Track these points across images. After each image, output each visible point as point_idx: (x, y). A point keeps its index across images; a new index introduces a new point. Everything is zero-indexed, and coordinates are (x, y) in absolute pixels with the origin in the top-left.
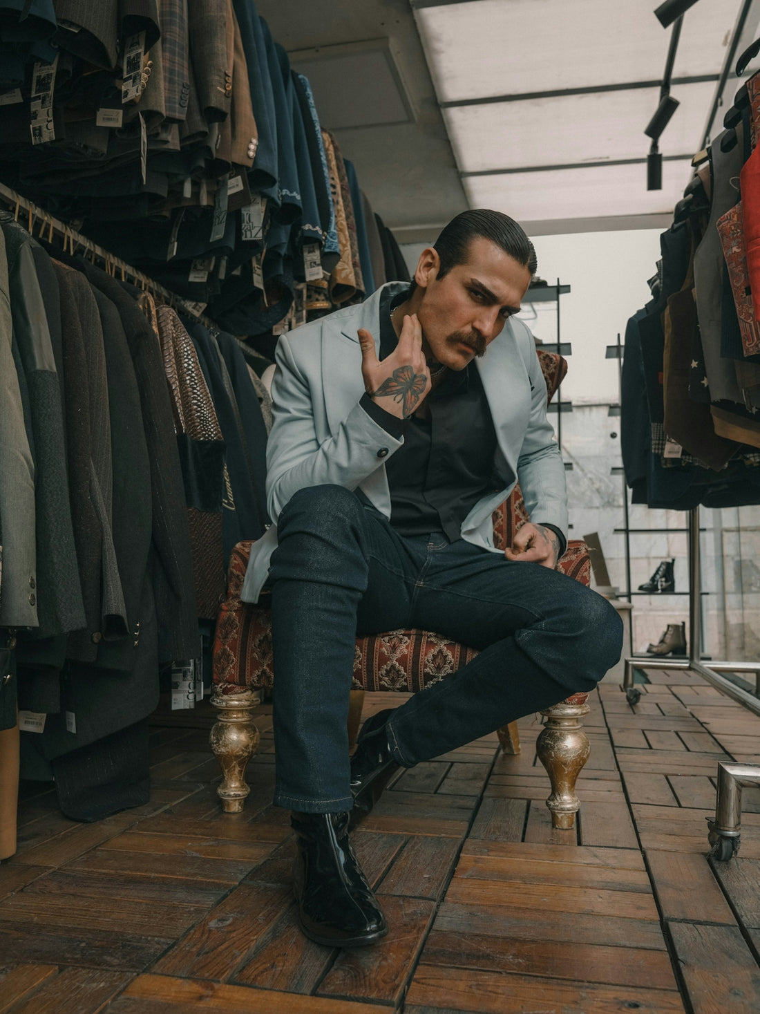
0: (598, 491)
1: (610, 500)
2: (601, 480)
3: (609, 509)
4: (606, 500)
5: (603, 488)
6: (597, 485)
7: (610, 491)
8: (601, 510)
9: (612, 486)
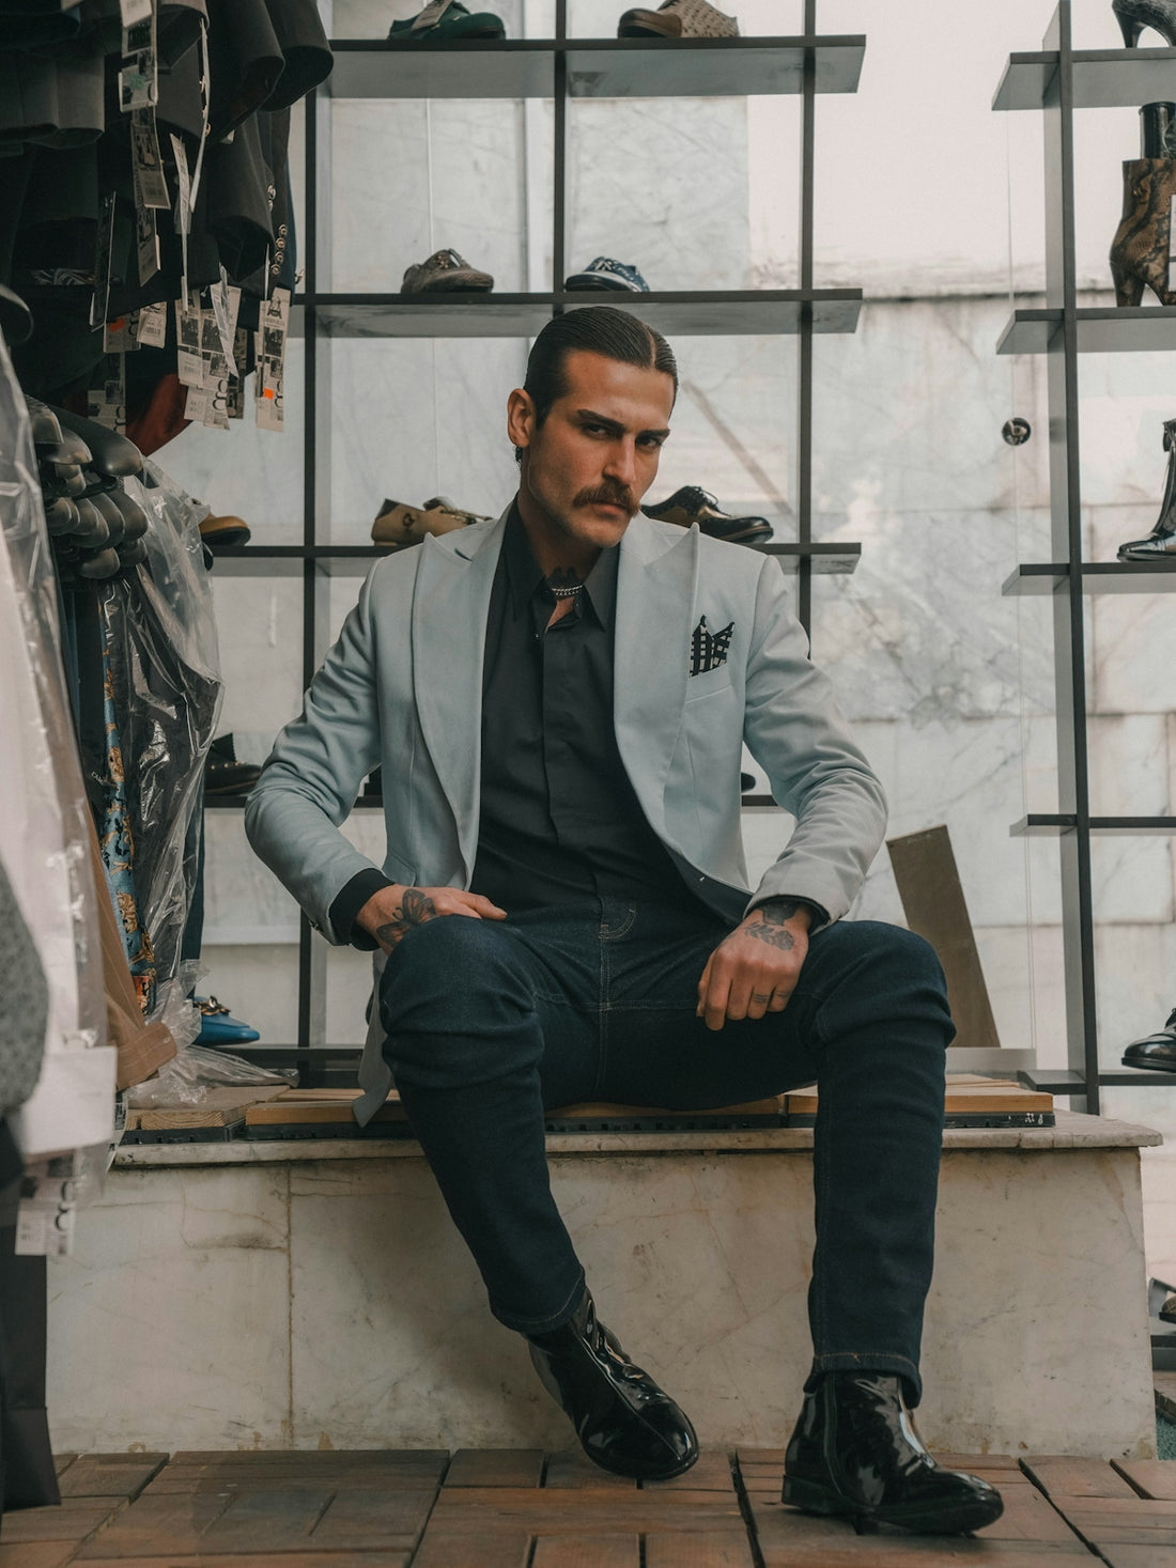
0: (892, 650)
1: (942, 691)
2: (903, 608)
3: (935, 725)
4: (926, 690)
5: (913, 642)
6: (890, 629)
7: (943, 651)
8: (906, 729)
9: (949, 635)
